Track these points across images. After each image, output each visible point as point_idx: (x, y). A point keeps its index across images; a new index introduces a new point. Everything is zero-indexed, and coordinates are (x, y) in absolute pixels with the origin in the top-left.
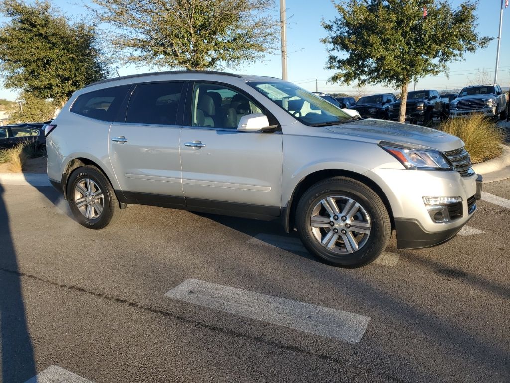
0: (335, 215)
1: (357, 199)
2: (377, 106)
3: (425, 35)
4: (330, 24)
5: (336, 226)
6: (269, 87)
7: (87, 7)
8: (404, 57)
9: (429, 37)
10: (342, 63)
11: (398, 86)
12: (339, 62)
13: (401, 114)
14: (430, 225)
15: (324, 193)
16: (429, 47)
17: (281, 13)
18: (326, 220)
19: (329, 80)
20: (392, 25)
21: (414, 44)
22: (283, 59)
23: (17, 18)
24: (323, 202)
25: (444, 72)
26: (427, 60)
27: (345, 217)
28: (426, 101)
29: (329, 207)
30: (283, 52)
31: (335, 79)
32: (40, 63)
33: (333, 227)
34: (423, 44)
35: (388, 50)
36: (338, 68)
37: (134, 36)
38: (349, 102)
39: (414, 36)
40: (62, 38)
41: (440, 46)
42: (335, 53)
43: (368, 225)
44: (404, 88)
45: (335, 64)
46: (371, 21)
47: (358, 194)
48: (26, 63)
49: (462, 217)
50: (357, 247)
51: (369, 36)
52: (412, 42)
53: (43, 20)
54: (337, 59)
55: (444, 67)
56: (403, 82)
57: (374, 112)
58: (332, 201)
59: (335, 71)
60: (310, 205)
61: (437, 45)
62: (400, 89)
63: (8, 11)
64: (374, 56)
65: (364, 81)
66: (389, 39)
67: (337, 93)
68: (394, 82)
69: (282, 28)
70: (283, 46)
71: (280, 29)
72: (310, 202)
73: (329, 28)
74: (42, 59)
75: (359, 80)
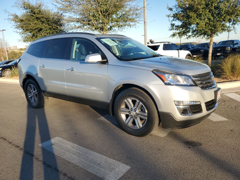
0: (132, 108)
1: (141, 100)
2: (205, 49)
3: (222, 11)
4: (172, 7)
5: (132, 114)
6: (108, 40)
7: (53, 4)
8: (210, 23)
9: (225, 12)
10: (178, 27)
11: (208, 38)
12: (176, 26)
13: (209, 53)
14: (179, 117)
15: (126, 96)
16: (225, 17)
17: (144, 2)
18: (127, 110)
19: (171, 36)
20: (202, 6)
21: (216, 16)
22: (145, 25)
23: (29, 10)
24: (126, 100)
25: (234, 30)
26: (223, 24)
27: (136, 109)
28: (232, 46)
29: (128, 103)
30: (144, 22)
31: (174, 35)
32: (37, 30)
33: (130, 114)
34: (221, 16)
35: (201, 19)
36: (175, 29)
37: (75, 17)
38: (191, 47)
39: (217, 12)
40: (47, 19)
41: (231, 16)
42: (174, 22)
43: (146, 115)
44: (211, 39)
45: (174, 27)
46: (191, 5)
47: (141, 98)
48: (31, 30)
49: (202, 112)
50: (141, 126)
51: (190, 12)
52: (215, 15)
53: (38, 11)
54: (175, 25)
55: (234, 27)
56: (211, 36)
57: (203, 51)
58: (130, 101)
59: (174, 31)
60: (119, 102)
61: (229, 16)
62: (209, 40)
63: (24, 7)
64: (193, 23)
65: (190, 36)
66: (201, 14)
67: (192, 42)
68: (206, 36)
69: (144, 10)
70: (145, 19)
71: (143, 11)
72: (119, 101)
73: (171, 9)
74: (38, 29)
75: (187, 35)
